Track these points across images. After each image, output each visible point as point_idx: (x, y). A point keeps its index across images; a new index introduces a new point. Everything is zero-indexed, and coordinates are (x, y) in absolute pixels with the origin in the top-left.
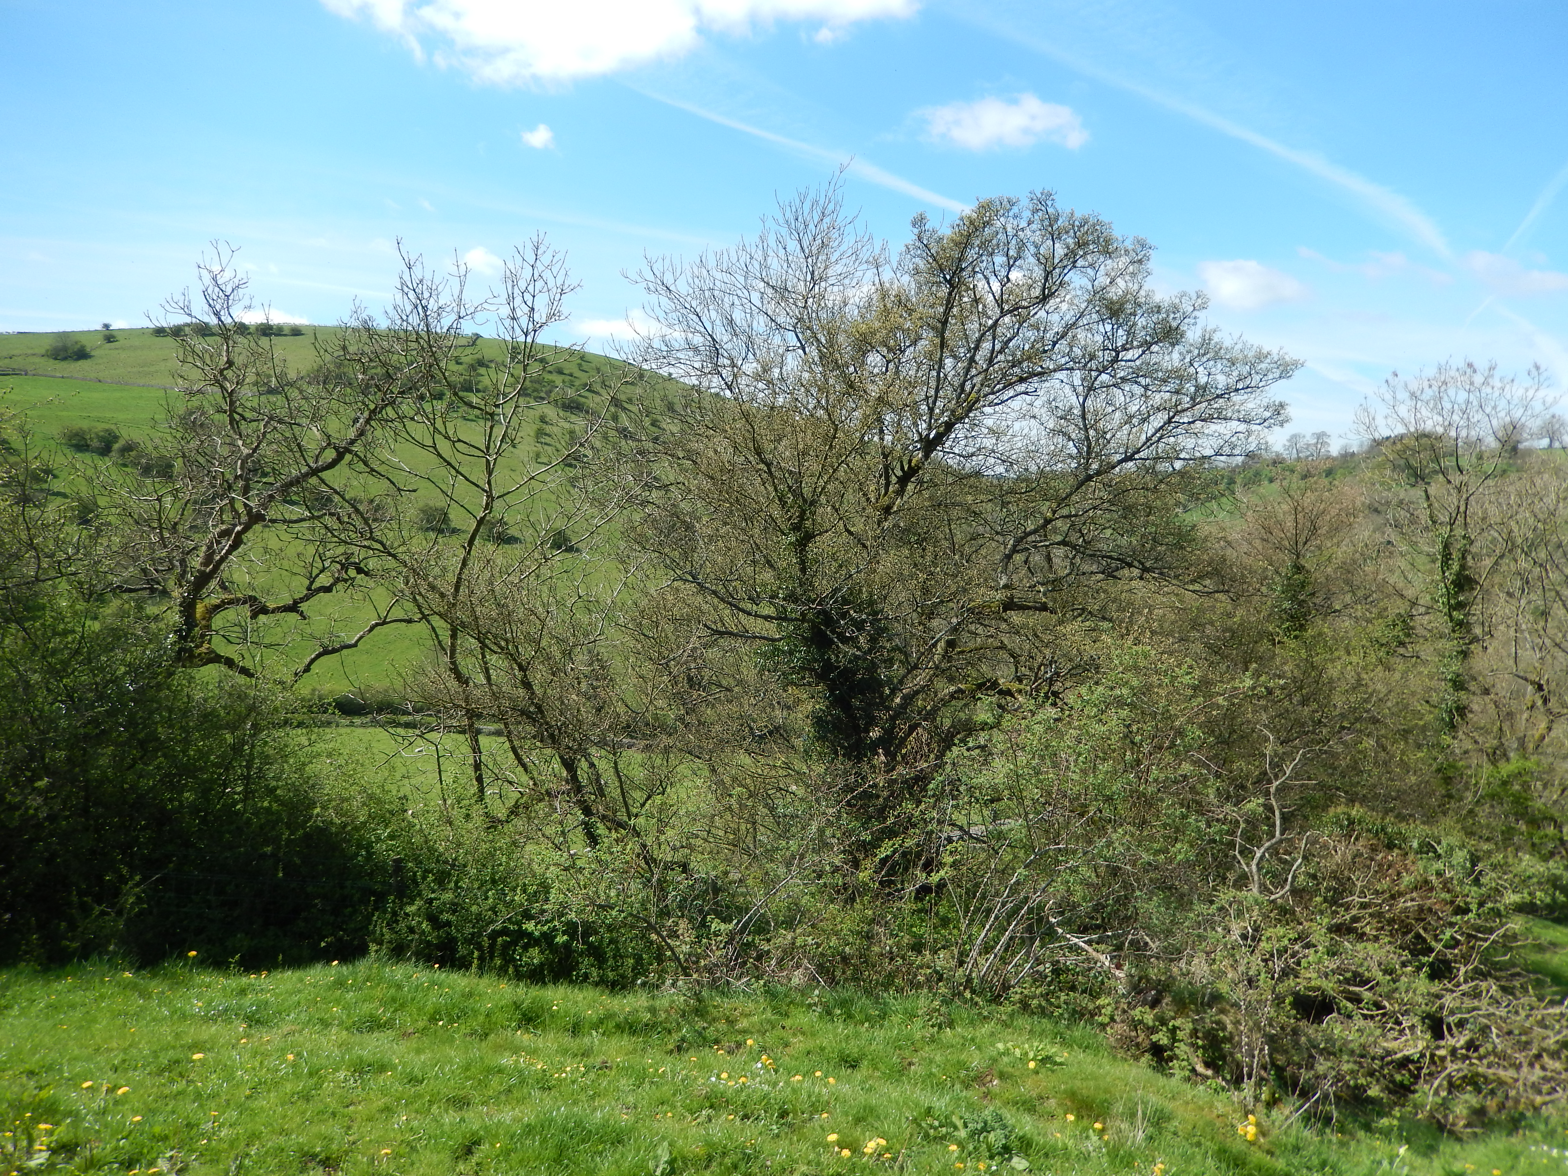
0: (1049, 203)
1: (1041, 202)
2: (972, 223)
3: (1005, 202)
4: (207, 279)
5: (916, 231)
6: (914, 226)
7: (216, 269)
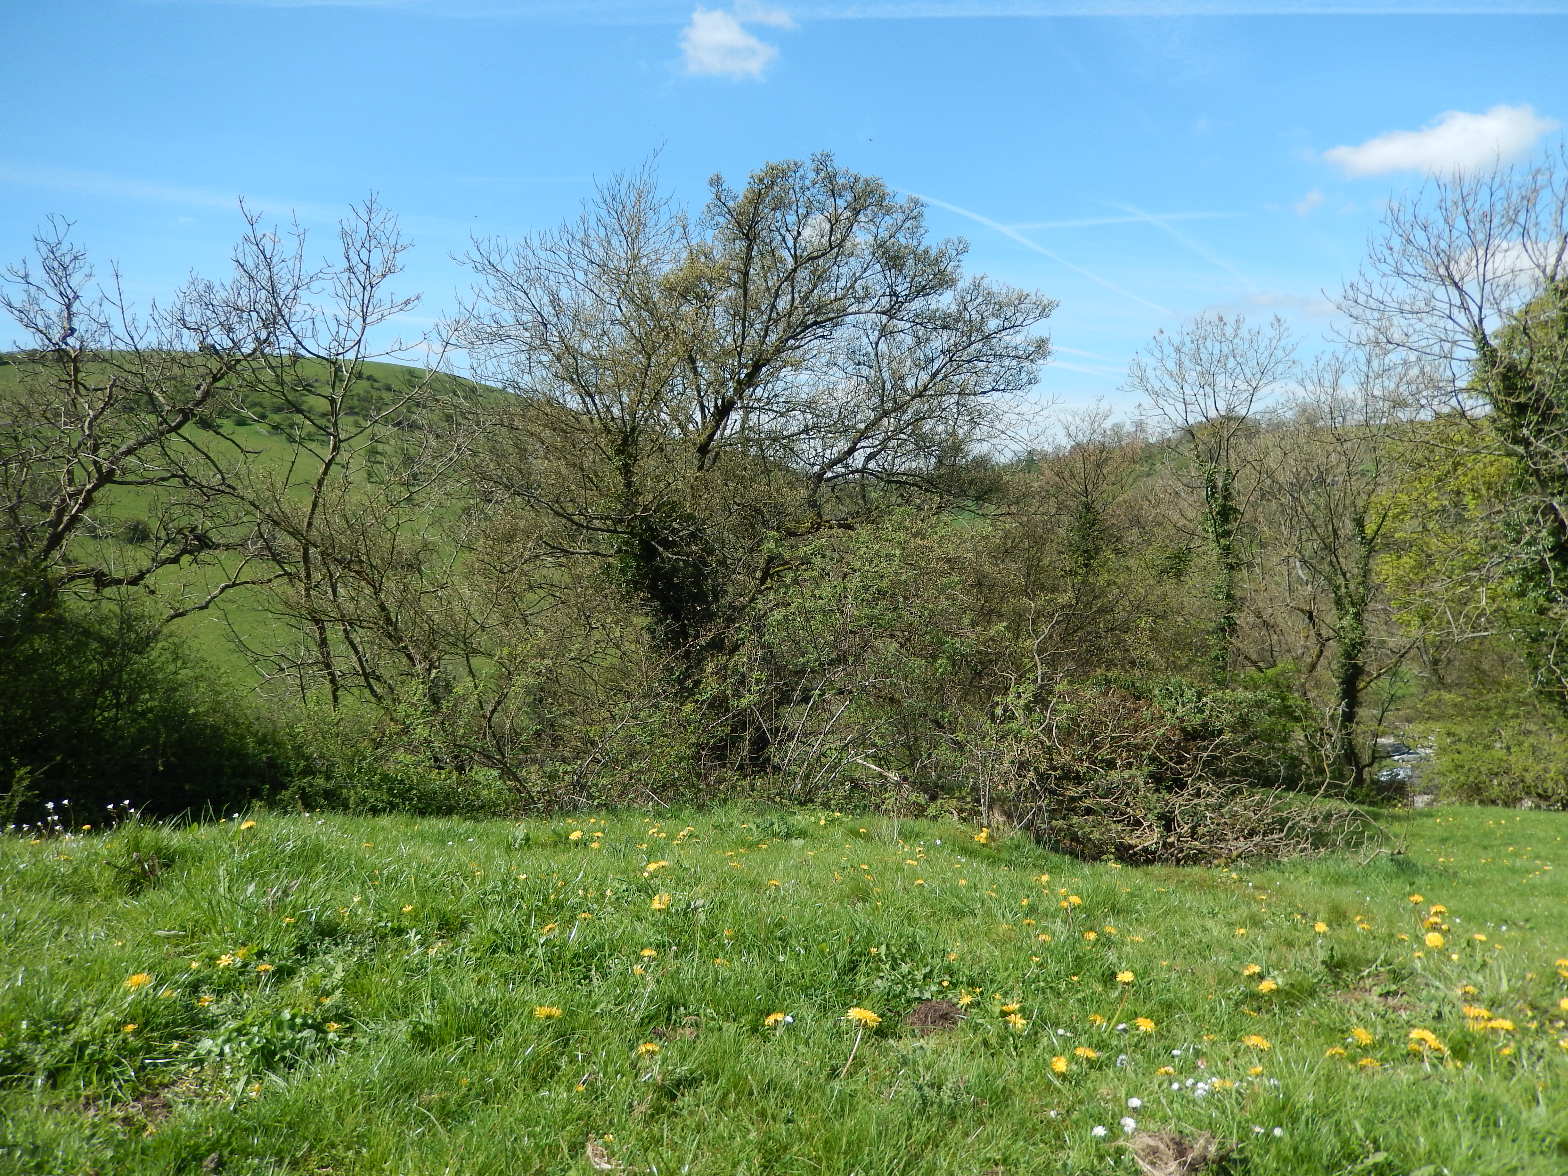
0: (828, 163)
1: (822, 163)
2: (761, 180)
3: (792, 165)
4: (44, 250)
5: (714, 190)
6: (711, 185)
7: (53, 240)
